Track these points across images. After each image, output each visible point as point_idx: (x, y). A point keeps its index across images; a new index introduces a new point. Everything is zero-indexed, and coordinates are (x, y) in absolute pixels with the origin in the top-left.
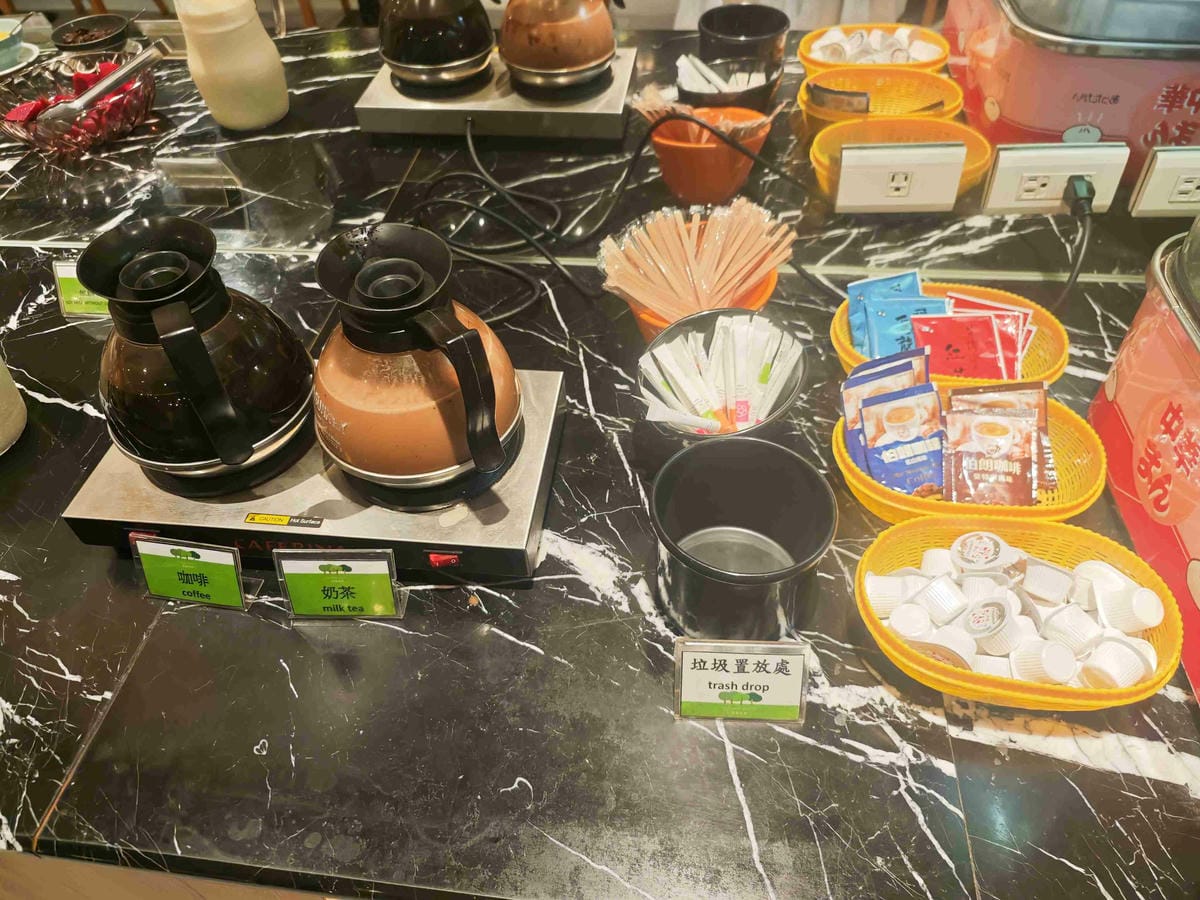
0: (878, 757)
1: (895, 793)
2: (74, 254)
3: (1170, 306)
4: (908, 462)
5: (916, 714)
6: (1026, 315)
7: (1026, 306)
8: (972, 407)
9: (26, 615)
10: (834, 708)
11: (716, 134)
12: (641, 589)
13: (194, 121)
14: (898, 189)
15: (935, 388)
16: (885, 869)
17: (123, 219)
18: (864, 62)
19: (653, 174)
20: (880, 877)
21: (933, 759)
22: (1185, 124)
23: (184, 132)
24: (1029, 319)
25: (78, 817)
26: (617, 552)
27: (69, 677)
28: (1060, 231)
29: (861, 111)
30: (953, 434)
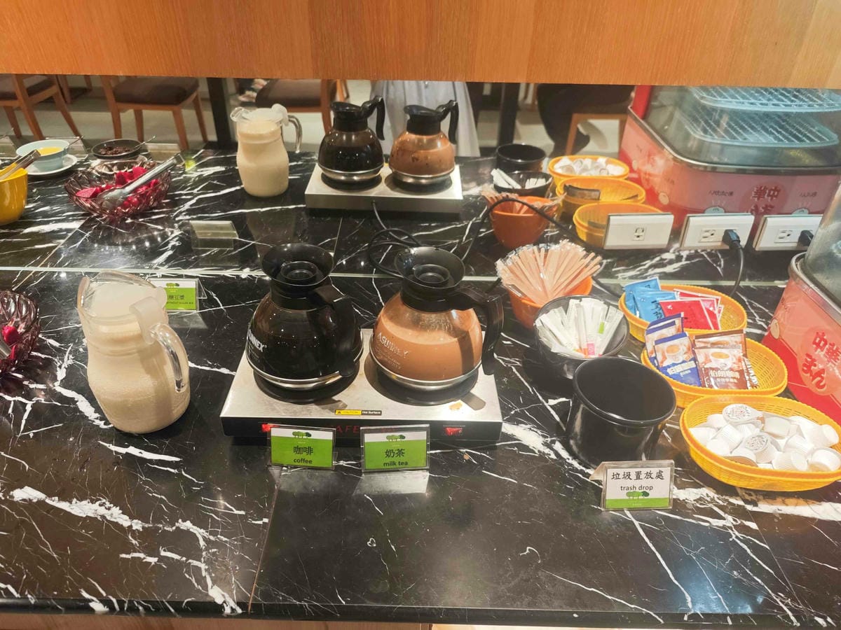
0: (716, 523)
1: (731, 539)
2: (141, 276)
3: (809, 286)
4: (681, 374)
5: (727, 500)
6: (717, 300)
7: (717, 295)
8: (706, 345)
9: (194, 480)
10: (684, 500)
11: (531, 208)
12: (558, 446)
13: (194, 201)
14: (638, 237)
15: (688, 335)
16: (739, 577)
17: (167, 256)
18: (584, 175)
19: (483, 232)
20: (738, 581)
21: (744, 522)
22: (767, 206)
23: (189, 207)
24: (719, 302)
25: (273, 590)
26: (538, 428)
27: (236, 512)
28: (712, 260)
29: (595, 199)
30: (701, 359)
